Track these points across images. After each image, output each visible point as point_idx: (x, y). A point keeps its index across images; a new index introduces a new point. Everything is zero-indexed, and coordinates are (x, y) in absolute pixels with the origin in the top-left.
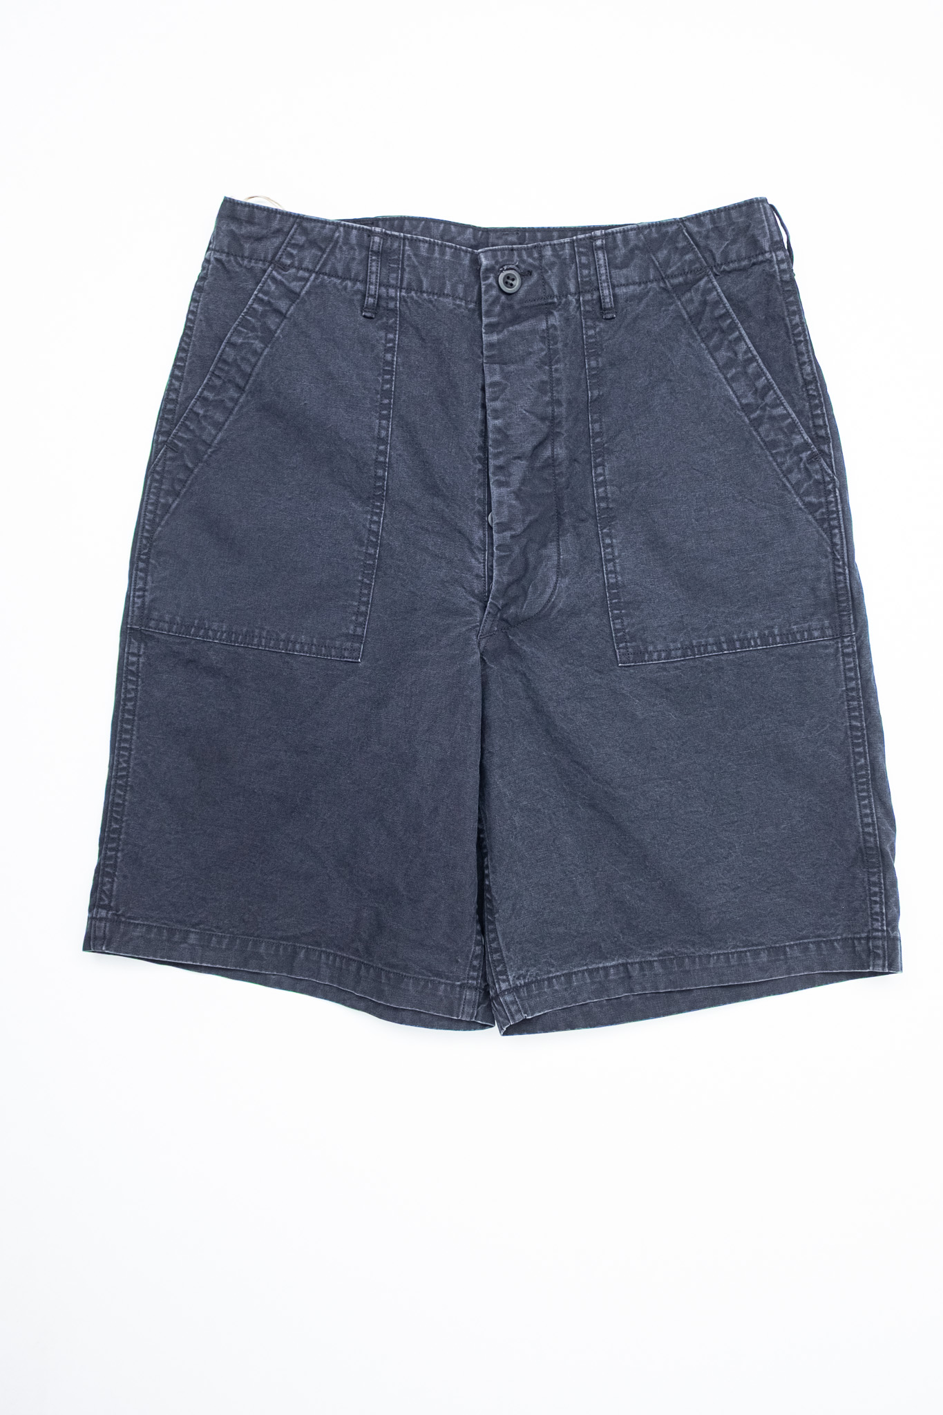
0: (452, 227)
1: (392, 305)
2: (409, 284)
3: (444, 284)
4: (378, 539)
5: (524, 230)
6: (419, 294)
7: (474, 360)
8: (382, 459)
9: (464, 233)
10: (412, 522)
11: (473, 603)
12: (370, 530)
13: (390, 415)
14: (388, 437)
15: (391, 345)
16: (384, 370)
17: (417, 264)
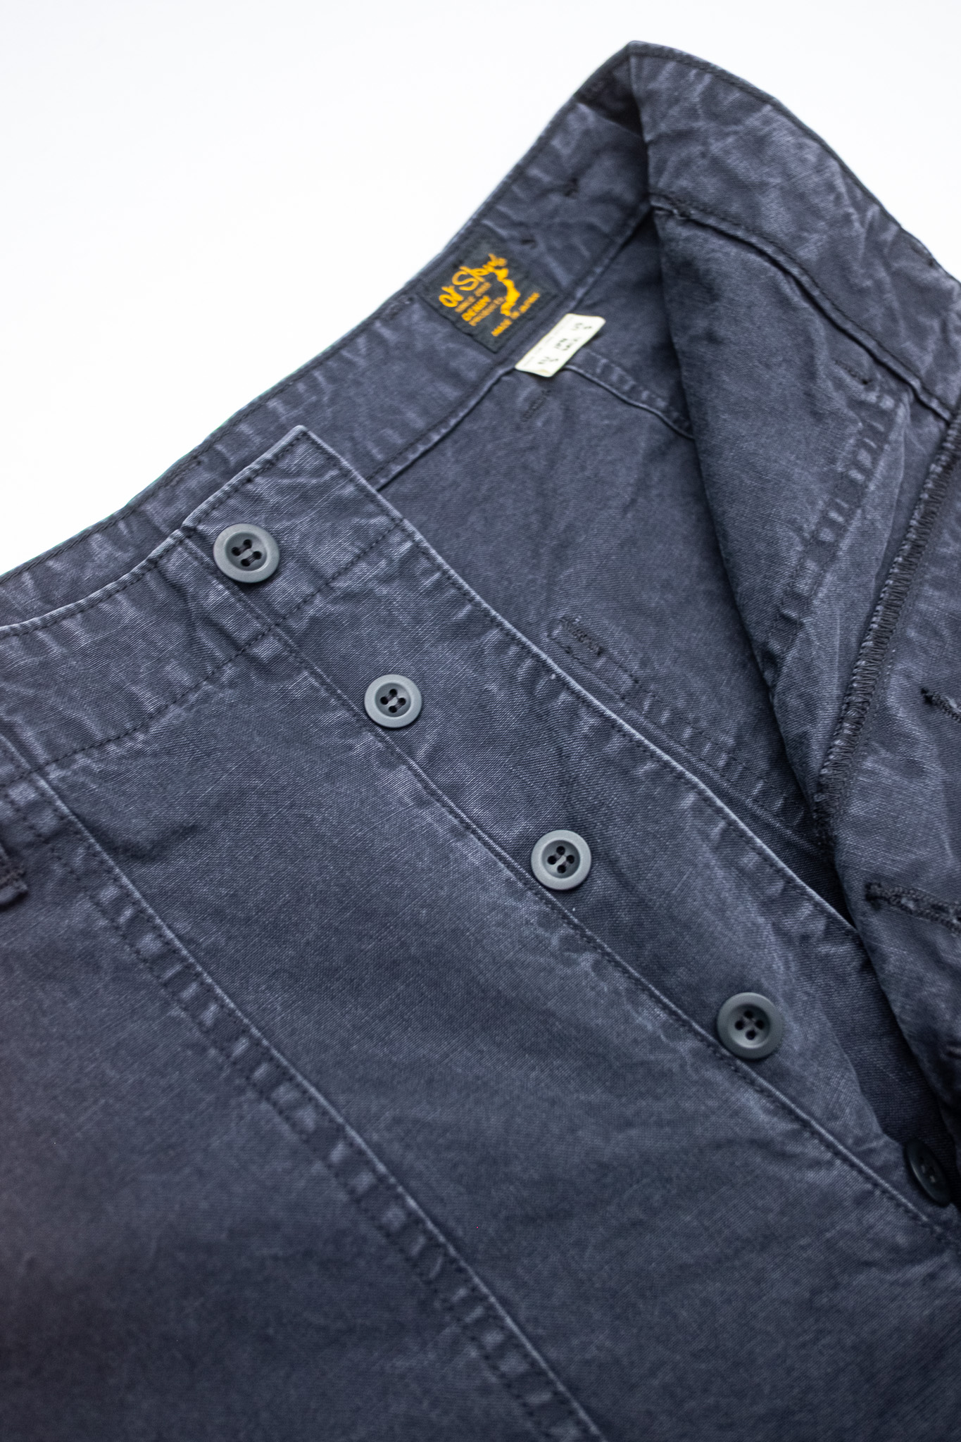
1: (47, 822)
2: (50, 745)
3: (132, 700)
4: (549, 1383)
6: (96, 753)
8: (364, 1180)
10: (581, 1244)
11: (932, 1276)
12: (509, 1383)
13: (278, 1066)
14: (325, 1113)
15: (128, 913)
16: (165, 985)
17: (31, 692)
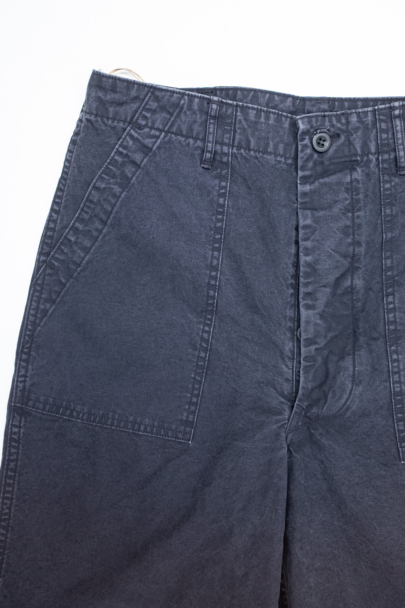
0: (276, 96)
1: (225, 159)
2: (240, 143)
3: (268, 144)
4: (208, 345)
5: (334, 100)
6: (247, 151)
7: (290, 205)
8: (213, 282)
9: (285, 101)
10: (236, 332)
11: (283, 403)
12: (202, 338)
13: (220, 247)
14: (218, 265)
15: (223, 191)
16: (217, 211)
17: (246, 127)
